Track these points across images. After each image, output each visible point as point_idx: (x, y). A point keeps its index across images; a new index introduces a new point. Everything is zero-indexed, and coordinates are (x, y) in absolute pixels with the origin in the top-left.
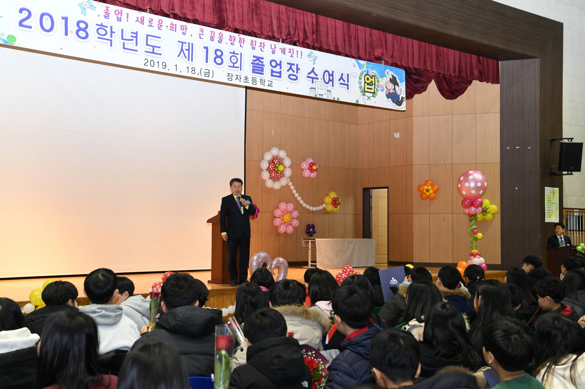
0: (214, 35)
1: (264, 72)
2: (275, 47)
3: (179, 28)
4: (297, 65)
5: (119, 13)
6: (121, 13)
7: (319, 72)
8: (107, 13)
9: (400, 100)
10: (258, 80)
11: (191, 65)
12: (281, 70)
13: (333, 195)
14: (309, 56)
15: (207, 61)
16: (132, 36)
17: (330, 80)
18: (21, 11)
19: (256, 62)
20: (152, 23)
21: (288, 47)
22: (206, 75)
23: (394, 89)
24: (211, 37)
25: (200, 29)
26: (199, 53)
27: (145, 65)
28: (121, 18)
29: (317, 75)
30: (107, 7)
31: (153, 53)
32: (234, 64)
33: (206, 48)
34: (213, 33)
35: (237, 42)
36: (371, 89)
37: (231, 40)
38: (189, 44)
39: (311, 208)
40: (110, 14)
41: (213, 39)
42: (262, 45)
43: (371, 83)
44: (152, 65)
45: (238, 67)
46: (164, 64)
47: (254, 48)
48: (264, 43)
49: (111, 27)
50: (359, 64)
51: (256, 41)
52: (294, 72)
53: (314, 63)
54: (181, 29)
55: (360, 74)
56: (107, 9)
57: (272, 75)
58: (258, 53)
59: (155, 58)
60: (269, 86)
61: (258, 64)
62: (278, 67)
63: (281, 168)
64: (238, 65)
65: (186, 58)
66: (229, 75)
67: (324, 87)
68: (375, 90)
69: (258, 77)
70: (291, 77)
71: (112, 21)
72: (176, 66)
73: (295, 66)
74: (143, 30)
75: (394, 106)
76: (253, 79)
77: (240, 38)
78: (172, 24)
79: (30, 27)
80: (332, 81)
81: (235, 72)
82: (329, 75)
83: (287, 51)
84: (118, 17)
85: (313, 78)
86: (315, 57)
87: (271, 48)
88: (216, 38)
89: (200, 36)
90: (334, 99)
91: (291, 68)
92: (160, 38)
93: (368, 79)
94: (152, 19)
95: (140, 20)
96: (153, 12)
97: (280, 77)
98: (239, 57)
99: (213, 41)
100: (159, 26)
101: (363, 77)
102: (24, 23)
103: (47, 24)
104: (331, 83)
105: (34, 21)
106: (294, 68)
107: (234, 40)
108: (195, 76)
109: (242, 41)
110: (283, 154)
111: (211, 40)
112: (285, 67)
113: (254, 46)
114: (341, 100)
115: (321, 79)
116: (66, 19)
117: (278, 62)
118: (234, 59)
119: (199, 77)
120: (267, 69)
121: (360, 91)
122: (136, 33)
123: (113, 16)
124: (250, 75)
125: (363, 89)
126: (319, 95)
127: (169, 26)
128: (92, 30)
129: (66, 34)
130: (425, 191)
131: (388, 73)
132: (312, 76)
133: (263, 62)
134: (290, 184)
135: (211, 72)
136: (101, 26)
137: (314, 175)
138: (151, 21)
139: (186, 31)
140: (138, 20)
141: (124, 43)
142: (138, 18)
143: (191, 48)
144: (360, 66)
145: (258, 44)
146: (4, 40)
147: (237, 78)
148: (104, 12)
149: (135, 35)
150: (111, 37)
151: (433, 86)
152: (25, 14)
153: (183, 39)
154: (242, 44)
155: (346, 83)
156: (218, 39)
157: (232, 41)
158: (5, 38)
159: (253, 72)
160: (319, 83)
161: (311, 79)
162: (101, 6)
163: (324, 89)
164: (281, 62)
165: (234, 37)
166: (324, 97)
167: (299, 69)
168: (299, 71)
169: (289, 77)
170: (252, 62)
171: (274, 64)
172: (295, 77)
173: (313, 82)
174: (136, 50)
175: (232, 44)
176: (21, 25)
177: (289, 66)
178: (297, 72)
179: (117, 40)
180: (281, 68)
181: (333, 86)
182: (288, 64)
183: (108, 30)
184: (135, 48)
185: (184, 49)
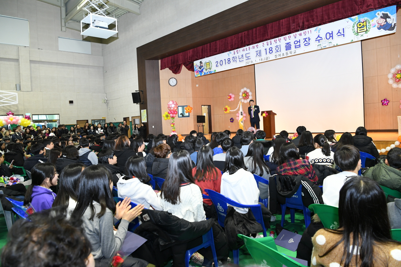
1: (291, 48)
2: (296, 35)
4: (309, 38)
5: (237, 51)
7: (323, 36)
9: (393, 26)
10: (289, 53)
11: (260, 58)
14: (316, 30)
15: (266, 54)
16: (242, 57)
17: (330, 37)
18: (216, 63)
19: (287, 45)
22: (266, 60)
23: (386, 21)
24: (267, 44)
25: (263, 43)
26: (263, 52)
27: (246, 64)
29: (322, 38)
30: (234, 51)
31: (248, 59)
32: (277, 50)
33: (266, 49)
34: (267, 42)
35: (278, 41)
36: (364, 29)
38: (259, 50)
42: (290, 37)
43: (363, 26)
44: (248, 63)
46: (252, 62)
48: (290, 36)
50: (351, 20)
51: (286, 37)
52: (307, 41)
53: (319, 32)
54: (256, 46)
55: (353, 25)
57: (296, 48)
58: (288, 41)
59: (249, 61)
60: (294, 53)
61: (288, 46)
62: (299, 43)
64: (279, 50)
65: (259, 56)
66: (275, 56)
67: (326, 42)
68: (367, 29)
69: (288, 51)
70: (306, 45)
71: (236, 55)
72: (256, 60)
73: (308, 39)
74: (244, 53)
75: (387, 32)
77: (279, 39)
80: (332, 36)
81: (278, 54)
82: (330, 34)
83: (302, 33)
85: (319, 40)
86: (319, 29)
87: (294, 36)
88: (269, 44)
89: (263, 46)
90: (334, 45)
91: (305, 41)
92: (250, 53)
93: (360, 25)
94: (247, 48)
95: (243, 50)
96: (247, 45)
97: (300, 47)
98: (279, 47)
100: (249, 49)
101: (356, 26)
103: (221, 63)
104: (331, 38)
105: (219, 64)
107: (276, 41)
109: (280, 40)
112: (302, 41)
113: (286, 39)
114: (339, 44)
115: (325, 38)
116: (225, 60)
117: (298, 41)
118: (277, 49)
119: (264, 61)
120: (293, 46)
121: (354, 34)
122: (243, 55)
123: (236, 53)
124: (285, 52)
125: (356, 32)
126: (324, 47)
127: (252, 47)
128: (231, 60)
129: (225, 64)
131: (378, 14)
133: (290, 44)
135: (268, 58)
136: (233, 57)
139: (258, 46)
140: (243, 51)
143: (260, 52)
146: (214, 72)
148: (234, 53)
149: (242, 56)
154: (280, 41)
155: (342, 33)
157: (276, 42)
158: (214, 71)
159: (286, 50)
160: (323, 41)
161: (318, 41)
162: (232, 52)
163: (326, 43)
164: (300, 40)
165: (276, 40)
166: (327, 47)
167: (310, 39)
168: (310, 40)
169: (305, 45)
170: (285, 46)
171: (296, 42)
172: (308, 44)
173: (319, 42)
174: (243, 61)
175: (276, 43)
176: (216, 66)
177: (304, 40)
178: (309, 41)
179: (238, 60)
180: (300, 43)
181: (333, 39)
182: (304, 39)
183: (235, 58)
184: (243, 60)
185: (258, 53)
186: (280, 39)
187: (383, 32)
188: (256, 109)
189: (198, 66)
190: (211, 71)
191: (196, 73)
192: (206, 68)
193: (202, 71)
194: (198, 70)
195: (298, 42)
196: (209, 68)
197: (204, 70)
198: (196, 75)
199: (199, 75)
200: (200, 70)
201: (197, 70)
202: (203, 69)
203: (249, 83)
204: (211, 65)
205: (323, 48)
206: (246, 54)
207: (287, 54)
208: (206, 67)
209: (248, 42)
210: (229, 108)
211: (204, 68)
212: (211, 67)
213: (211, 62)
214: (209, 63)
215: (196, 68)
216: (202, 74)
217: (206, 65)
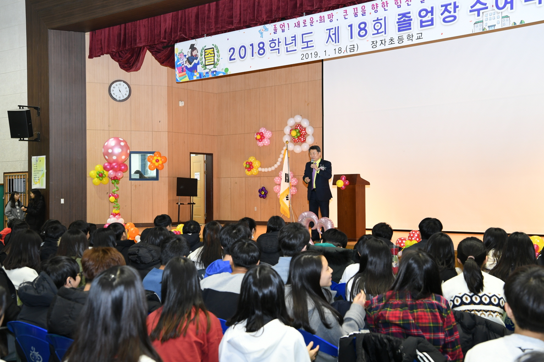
0: (357, 11)
1: (412, 27)
3: (326, 18)
4: (455, 3)
5: (283, 26)
6: (284, 26)
8: (275, 29)
10: (405, 37)
11: (337, 46)
12: (432, 17)
15: (352, 38)
16: (292, 40)
17: (506, 3)
18: (230, 50)
19: (402, 20)
20: (306, 23)
22: (351, 51)
24: (355, 14)
25: (344, 11)
26: (344, 33)
27: (302, 59)
28: (284, 29)
29: (485, 4)
30: (275, 25)
31: (308, 47)
32: (378, 30)
33: (351, 26)
34: (356, 9)
35: (380, 8)
37: (373, 8)
38: (335, 28)
40: (277, 29)
41: (357, 15)
44: (307, 58)
45: (383, 32)
46: (316, 54)
47: (399, 6)
49: (279, 39)
52: (450, 12)
54: (329, 18)
56: (275, 27)
57: (422, 26)
58: (404, 9)
59: (309, 51)
60: (418, 39)
61: (405, 21)
62: (429, 14)
64: (383, 29)
65: (333, 41)
66: (373, 43)
67: (496, 15)
69: (405, 34)
70: (447, 20)
71: (280, 35)
72: (325, 51)
73: (452, 6)
74: (298, 32)
76: (399, 38)
77: (383, 3)
78: (321, 17)
79: (235, 59)
80: (512, 2)
81: (379, 38)
84: (282, 29)
85: (478, 11)
88: (360, 13)
89: (345, 17)
90: (515, 23)
91: (446, 10)
92: (312, 33)
94: (305, 20)
95: (297, 25)
96: (308, 13)
97: (432, 24)
98: (382, 22)
99: (357, 16)
100: (311, 23)
103: (243, 53)
104: (509, 6)
105: (236, 54)
106: (451, 8)
107: (377, 7)
108: (342, 55)
109: (385, 4)
111: (355, 17)
113: (399, 4)
115: (493, 6)
116: (252, 45)
117: (429, 9)
118: (378, 26)
119: (346, 54)
120: (416, 22)
122: (295, 37)
123: (279, 30)
124: (395, 35)
126: (489, 27)
127: (319, 19)
128: (267, 47)
129: (253, 55)
132: (479, 7)
133: (410, 17)
135: (356, 46)
136: (273, 41)
139: (332, 18)
140: (295, 26)
141: (287, 48)
142: (295, 24)
143: (337, 31)
146: (224, 73)
147: (382, 43)
148: (274, 30)
149: (294, 38)
150: (279, 46)
152: (232, 51)
153: (330, 26)
154: (386, 7)
156: (362, 13)
157: (376, 9)
158: (223, 71)
159: (399, 31)
160: (488, 13)
161: (476, 13)
162: (270, 27)
163: (496, 18)
164: (432, 8)
165: (377, 4)
166: (496, 28)
167: (458, 7)
168: (457, 9)
169: (444, 20)
170: (398, 21)
171: (423, 13)
172: (453, 18)
173: (479, 15)
174: (296, 50)
175: (376, 12)
176: (231, 59)
177: (444, 8)
178: (455, 12)
179: (283, 47)
180: (432, 15)
181: (512, 8)
182: (442, 6)
183: (277, 42)
184: (295, 48)
185: (331, 34)
186: (387, 4)
188: (323, 168)
189: (185, 56)
190: (216, 71)
191: (179, 73)
192: (204, 63)
194: (185, 65)
195: (427, 12)
196: (213, 63)
197: (199, 67)
198: (179, 76)
199: (187, 79)
200: (189, 66)
201: (183, 66)
202: (198, 64)
203: (308, 105)
204: (219, 56)
205: (488, 29)
206: (303, 35)
207: (400, 39)
208: (204, 60)
209: (310, 6)
210: (256, 164)
211: (200, 62)
212: (217, 59)
213: (218, 48)
214: (214, 51)
215: (180, 61)
216: (194, 76)
217: (205, 55)
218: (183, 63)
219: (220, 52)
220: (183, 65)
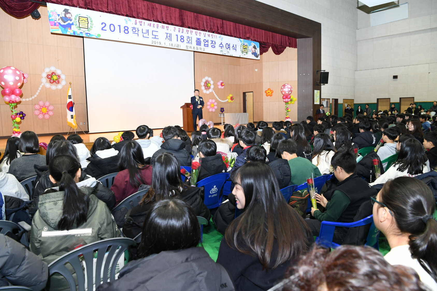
1: (201, 45)
3: (165, 27)
5: (141, 22)
7: (224, 44)
9: (257, 55)
10: (199, 48)
11: (171, 42)
13: (231, 96)
14: (220, 37)
15: (177, 41)
17: (228, 47)
18: (102, 24)
21: (211, 34)
22: (177, 47)
23: (255, 51)
24: (179, 31)
25: (174, 27)
26: (174, 38)
27: (152, 43)
28: (141, 24)
30: (136, 20)
31: (155, 38)
32: (189, 41)
33: (177, 35)
34: (180, 29)
35: (189, 33)
39: (222, 101)
40: (137, 22)
42: (200, 33)
43: (246, 48)
44: (155, 43)
46: (160, 43)
47: (196, 35)
49: (138, 28)
50: (240, 40)
53: (222, 40)
55: (241, 45)
57: (205, 46)
58: (198, 37)
59: (156, 40)
60: (203, 50)
61: (198, 41)
62: (207, 42)
63: (209, 85)
64: (190, 42)
65: (169, 40)
66: (187, 46)
67: (226, 50)
68: (247, 51)
69: (199, 47)
70: (213, 46)
71: (138, 26)
72: (165, 43)
73: (214, 42)
74: (151, 29)
76: (197, 48)
77: (191, 31)
78: (162, 26)
79: (106, 30)
80: (230, 48)
81: (189, 45)
82: (228, 45)
83: (210, 35)
85: (221, 47)
86: (222, 38)
87: (204, 34)
88: (181, 31)
89: (174, 30)
90: (230, 55)
91: (212, 43)
92: (158, 32)
93: (244, 47)
95: (149, 25)
96: (154, 21)
97: (208, 46)
98: (190, 38)
100: (157, 27)
102: (103, 29)
103: (112, 28)
105: (107, 28)
107: (188, 31)
108: (173, 47)
110: (210, 79)
112: (210, 42)
114: (233, 56)
115: (225, 47)
116: (120, 26)
117: (207, 40)
120: (202, 43)
122: (148, 30)
123: (138, 24)
124: (196, 46)
125: (242, 51)
127: (161, 26)
128: (130, 30)
129: (120, 32)
130: (268, 93)
131: (252, 44)
132: (221, 46)
133: (200, 41)
134: (213, 91)
135: (179, 45)
136: (134, 28)
137: (223, 87)
138: (154, 25)
139: (168, 28)
140: (148, 25)
141: (143, 35)
143: (171, 35)
144: (241, 41)
145: (198, 33)
146: (96, 36)
147: (190, 47)
148: (135, 22)
149: (147, 31)
150: (138, 32)
151: (270, 49)
152: (104, 25)
153: (167, 32)
154: (192, 33)
155: (235, 48)
156: (182, 31)
158: (97, 35)
160: (224, 49)
162: (133, 20)
170: (196, 40)
171: (205, 41)
175: (188, 33)
176: (102, 29)
178: (215, 44)
179: (140, 34)
183: (137, 29)
184: (148, 36)
185: (168, 36)
187: (253, 57)
189: (59, 15)
190: (90, 34)
191: (52, 25)
193: (69, 26)
194: (59, 22)
196: (87, 27)
197: (74, 27)
198: (52, 28)
199: (60, 32)
200: (63, 23)
201: (55, 22)
202: (73, 24)
205: (224, 54)
206: (152, 31)
208: (78, 23)
211: (74, 23)
212: (91, 27)
213: (92, 19)
214: (88, 20)
215: (52, 17)
216: (67, 32)
217: (79, 20)
218: (56, 20)
219: (93, 22)
220: (55, 20)
